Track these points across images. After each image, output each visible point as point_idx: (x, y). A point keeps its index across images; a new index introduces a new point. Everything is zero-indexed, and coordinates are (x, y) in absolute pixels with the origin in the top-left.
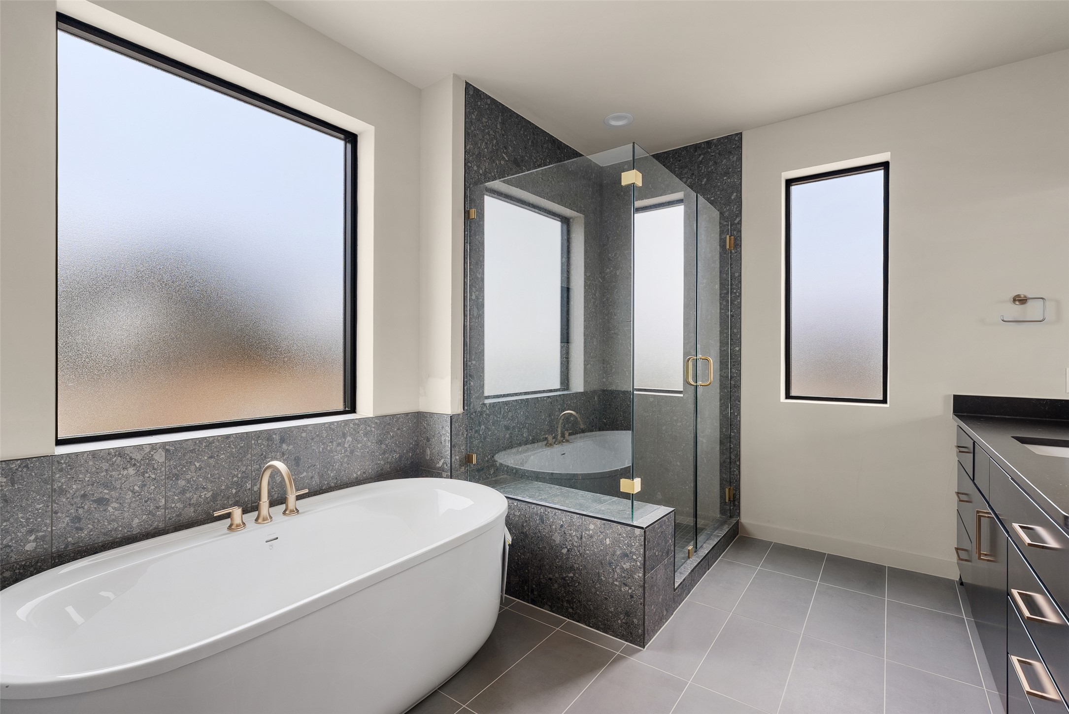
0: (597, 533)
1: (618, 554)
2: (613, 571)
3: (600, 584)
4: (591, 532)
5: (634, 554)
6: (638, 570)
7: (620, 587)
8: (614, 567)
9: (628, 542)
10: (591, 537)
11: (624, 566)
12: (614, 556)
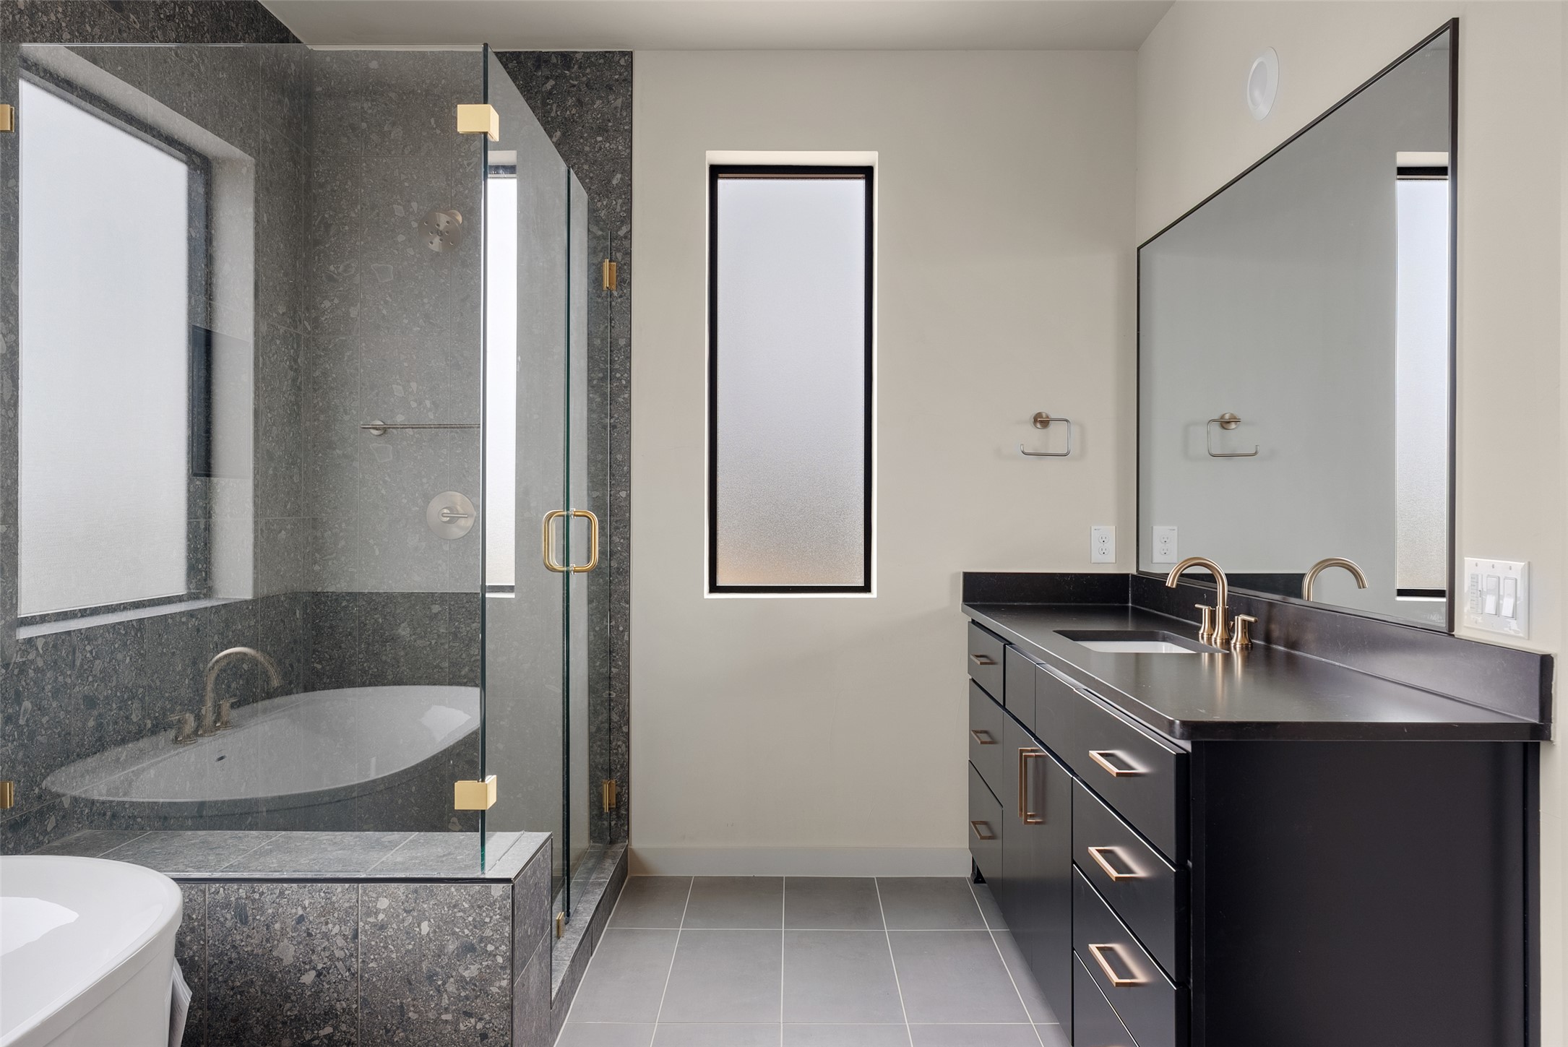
0: (398, 916)
1: (450, 951)
2: (439, 991)
3: (404, 1031)
4: (381, 916)
5: (490, 940)
6: (499, 974)
7: (455, 1023)
8: (440, 983)
9: (474, 920)
10: (382, 927)
11: (466, 974)
12: (439, 956)
